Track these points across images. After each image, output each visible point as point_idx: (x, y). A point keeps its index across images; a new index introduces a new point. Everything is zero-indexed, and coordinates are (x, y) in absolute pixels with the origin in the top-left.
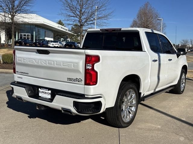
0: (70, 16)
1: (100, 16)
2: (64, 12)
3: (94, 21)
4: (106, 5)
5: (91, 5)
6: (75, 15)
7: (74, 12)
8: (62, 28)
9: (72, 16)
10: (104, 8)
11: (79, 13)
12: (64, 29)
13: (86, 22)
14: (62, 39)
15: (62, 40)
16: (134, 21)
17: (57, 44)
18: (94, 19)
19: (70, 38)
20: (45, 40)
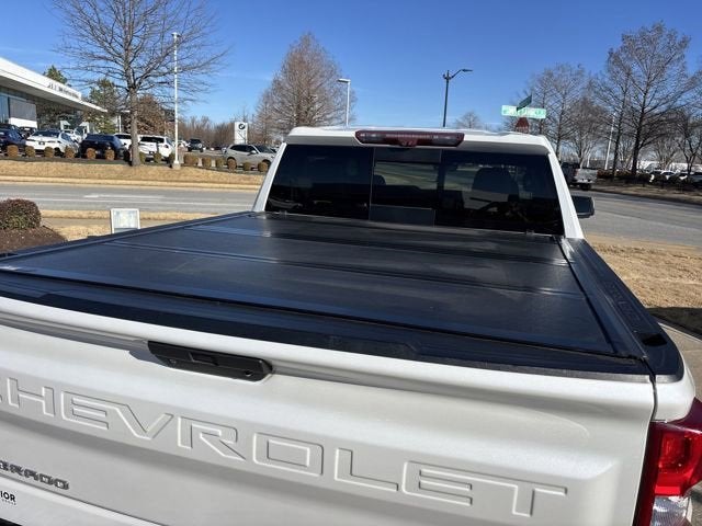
0: (93, 56)
1: (187, 62)
2: (73, 42)
3: (170, 77)
4: (204, 31)
5: (160, 28)
6: (109, 56)
7: (106, 44)
8: (61, 90)
9: (100, 58)
10: (199, 41)
11: (122, 50)
12: (67, 92)
13: (146, 77)
14: (63, 123)
15: (66, 127)
16: (275, 81)
17: (56, 140)
18: (171, 72)
19: (89, 121)
20: (9, 126)
